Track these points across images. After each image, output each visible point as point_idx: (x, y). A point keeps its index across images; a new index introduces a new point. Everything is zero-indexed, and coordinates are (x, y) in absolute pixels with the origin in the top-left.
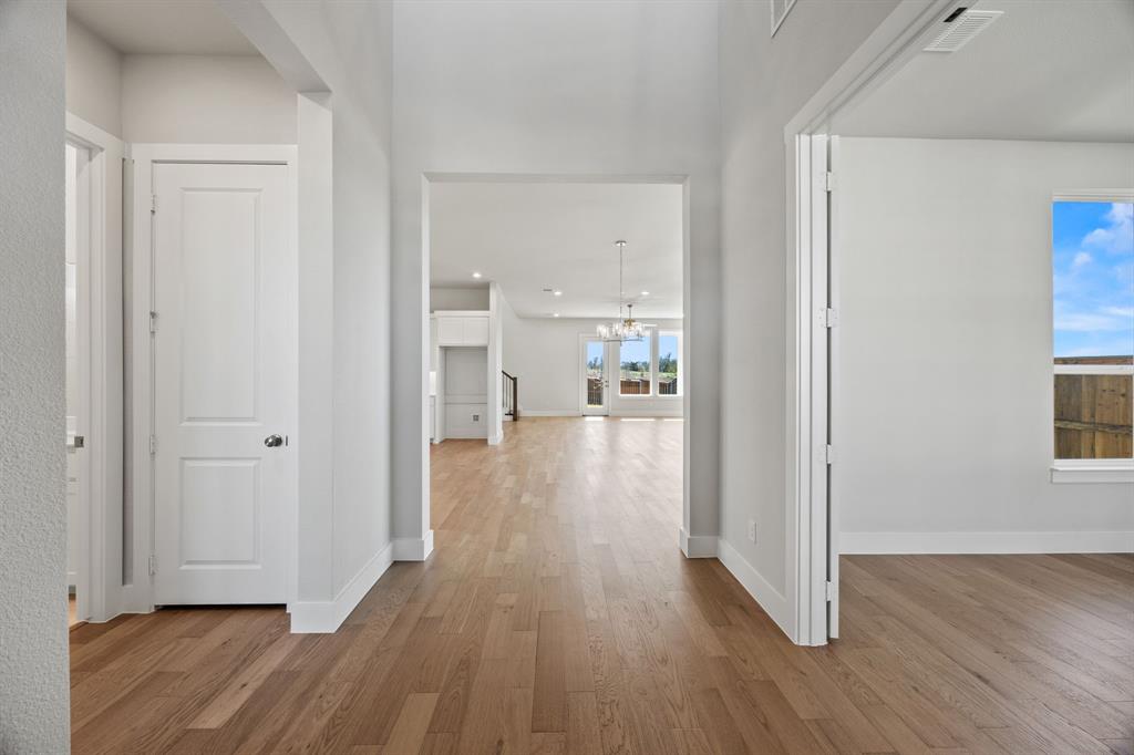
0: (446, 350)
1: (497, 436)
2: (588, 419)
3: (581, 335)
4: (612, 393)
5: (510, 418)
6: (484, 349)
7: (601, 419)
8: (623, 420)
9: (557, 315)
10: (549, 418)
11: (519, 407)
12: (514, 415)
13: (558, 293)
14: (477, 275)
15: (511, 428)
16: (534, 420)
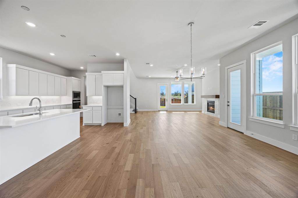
0: (107, 87)
1: (127, 123)
2: (161, 112)
3: (158, 84)
4: (168, 103)
5: (134, 112)
6: (122, 87)
7: (165, 112)
8: (173, 113)
9: (150, 77)
10: (147, 112)
11: (137, 108)
12: (135, 111)
13: (152, 65)
14: (118, 54)
15: (134, 117)
16: (142, 113)
